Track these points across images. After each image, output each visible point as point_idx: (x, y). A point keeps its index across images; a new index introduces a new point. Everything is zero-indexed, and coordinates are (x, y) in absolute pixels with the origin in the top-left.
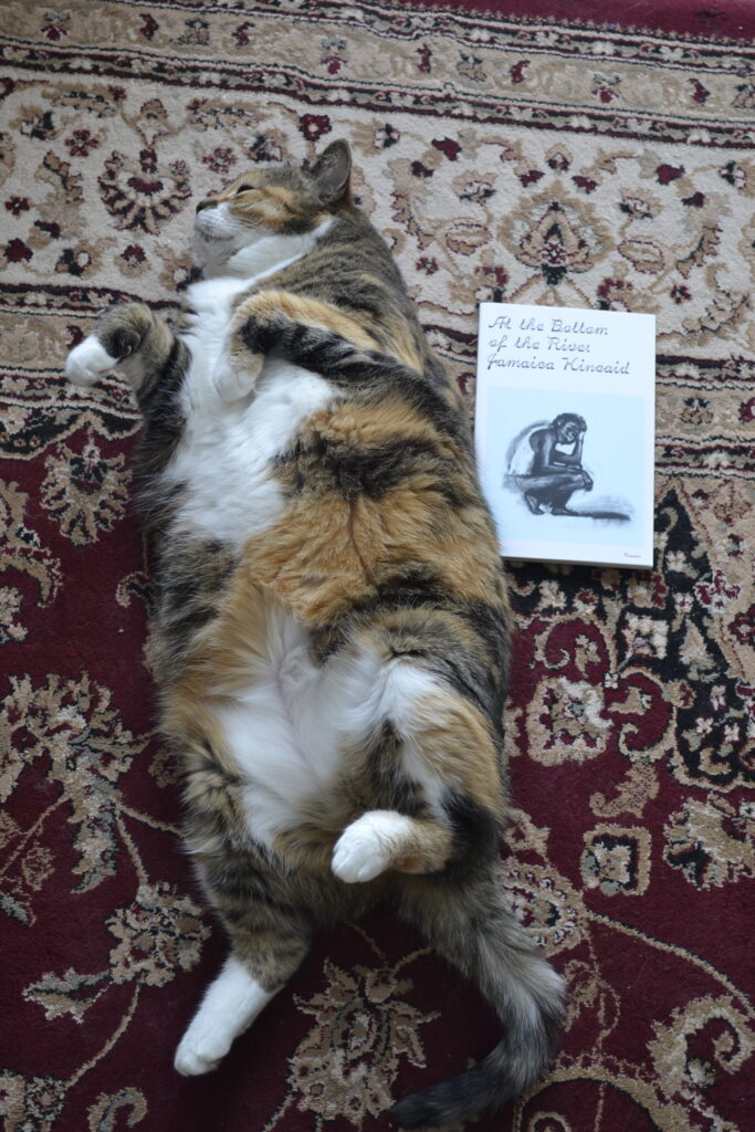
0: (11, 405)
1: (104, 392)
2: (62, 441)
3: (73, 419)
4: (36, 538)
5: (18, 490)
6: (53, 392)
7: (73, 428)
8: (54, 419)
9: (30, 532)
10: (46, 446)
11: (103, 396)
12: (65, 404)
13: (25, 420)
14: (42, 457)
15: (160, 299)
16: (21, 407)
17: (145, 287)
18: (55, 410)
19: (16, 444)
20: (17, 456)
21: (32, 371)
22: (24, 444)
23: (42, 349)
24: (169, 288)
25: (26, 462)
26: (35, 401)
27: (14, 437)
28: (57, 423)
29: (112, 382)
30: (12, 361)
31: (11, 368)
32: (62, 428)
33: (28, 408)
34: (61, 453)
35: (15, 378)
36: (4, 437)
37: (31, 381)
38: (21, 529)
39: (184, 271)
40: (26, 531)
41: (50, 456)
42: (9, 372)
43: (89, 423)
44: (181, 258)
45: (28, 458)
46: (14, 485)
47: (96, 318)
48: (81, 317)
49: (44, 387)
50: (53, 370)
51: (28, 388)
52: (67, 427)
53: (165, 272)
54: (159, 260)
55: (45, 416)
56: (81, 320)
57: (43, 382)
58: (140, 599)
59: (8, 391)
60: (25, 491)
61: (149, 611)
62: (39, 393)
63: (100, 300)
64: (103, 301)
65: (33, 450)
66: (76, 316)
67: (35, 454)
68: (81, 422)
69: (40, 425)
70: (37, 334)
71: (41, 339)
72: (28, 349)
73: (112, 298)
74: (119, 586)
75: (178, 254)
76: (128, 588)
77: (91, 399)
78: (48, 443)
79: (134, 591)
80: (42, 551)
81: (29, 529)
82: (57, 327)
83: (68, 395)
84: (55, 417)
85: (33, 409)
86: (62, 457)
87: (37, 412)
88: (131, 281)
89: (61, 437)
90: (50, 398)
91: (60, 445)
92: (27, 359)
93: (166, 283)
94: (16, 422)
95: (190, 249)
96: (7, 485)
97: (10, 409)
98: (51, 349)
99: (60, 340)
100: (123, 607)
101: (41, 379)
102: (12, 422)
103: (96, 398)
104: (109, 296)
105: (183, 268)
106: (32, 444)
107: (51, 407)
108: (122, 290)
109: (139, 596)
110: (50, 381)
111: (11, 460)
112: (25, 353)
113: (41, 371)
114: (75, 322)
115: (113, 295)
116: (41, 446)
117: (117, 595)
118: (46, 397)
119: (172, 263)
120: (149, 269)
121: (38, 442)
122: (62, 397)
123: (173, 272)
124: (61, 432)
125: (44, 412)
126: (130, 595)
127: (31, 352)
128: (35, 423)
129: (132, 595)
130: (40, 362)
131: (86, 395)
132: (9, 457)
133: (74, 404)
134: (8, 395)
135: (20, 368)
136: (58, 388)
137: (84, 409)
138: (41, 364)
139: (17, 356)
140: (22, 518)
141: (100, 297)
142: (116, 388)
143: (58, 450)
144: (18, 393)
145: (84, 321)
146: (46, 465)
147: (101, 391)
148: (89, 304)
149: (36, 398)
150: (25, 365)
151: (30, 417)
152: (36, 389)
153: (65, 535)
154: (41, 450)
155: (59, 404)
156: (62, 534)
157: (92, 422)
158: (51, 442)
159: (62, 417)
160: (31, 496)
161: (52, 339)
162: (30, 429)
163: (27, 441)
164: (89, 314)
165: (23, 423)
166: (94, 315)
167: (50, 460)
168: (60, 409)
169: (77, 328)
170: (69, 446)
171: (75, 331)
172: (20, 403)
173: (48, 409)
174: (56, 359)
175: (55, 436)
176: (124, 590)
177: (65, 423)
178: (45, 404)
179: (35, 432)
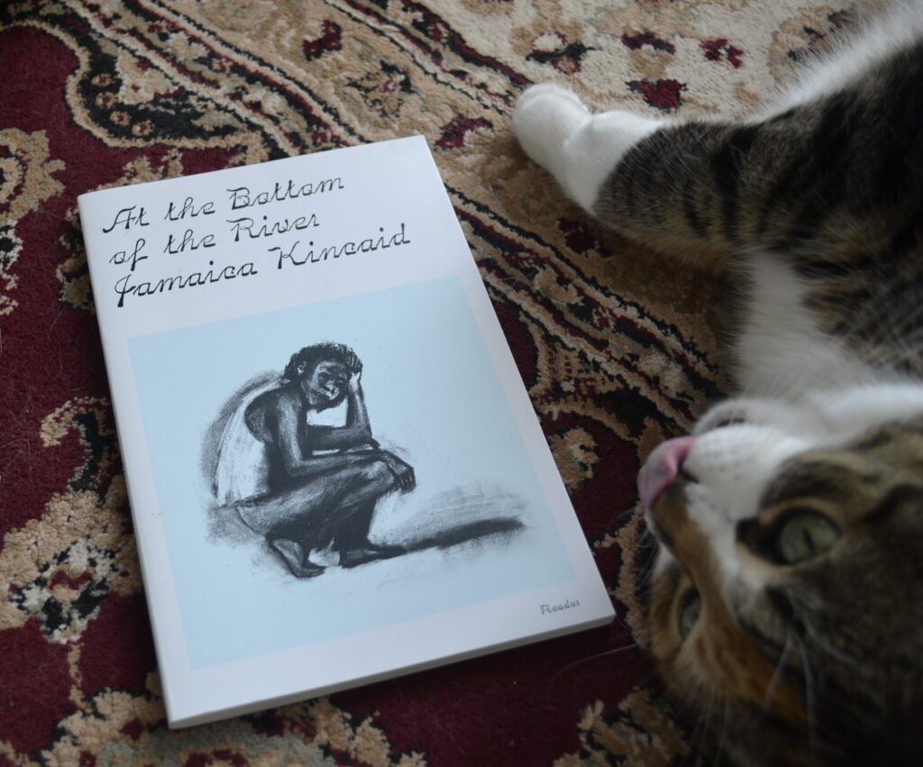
0: (157, 68)
1: (305, 124)
2: (181, 150)
3: (226, 131)
4: (14, 255)
5: (56, 175)
6: (227, 85)
7: (214, 142)
8: (198, 115)
9: (14, 240)
10: (152, 142)
11: (297, 128)
12: (232, 106)
13: (157, 96)
14: (132, 154)
15: (493, 55)
16: (166, 76)
17: (482, 32)
18: (211, 105)
19: (114, 117)
20: (99, 133)
21: (224, 43)
22: (125, 123)
23: (265, 28)
24: (517, 50)
25: (105, 145)
26: (194, 80)
27: (120, 107)
28: (197, 123)
29: (327, 117)
30: (211, 20)
31: (200, 27)
32: (200, 132)
33: (175, 84)
34: (166, 163)
35: (193, 39)
36: (106, 100)
37: (213, 54)
38: (6, 228)
39: (559, 41)
40: (11, 234)
41: (145, 158)
42: (193, 30)
43: (245, 148)
44: (567, 23)
45: (112, 143)
46: (59, 165)
47: (375, 31)
48: (355, 19)
49: (223, 69)
50: (255, 58)
51: (200, 60)
52: (206, 135)
53: (530, 29)
54: (532, 12)
55: (189, 106)
56: (350, 21)
57: (228, 65)
58: (81, 448)
59: (169, 50)
60: (65, 184)
61: (77, 477)
62: (208, 74)
63: (402, 14)
64: (405, 19)
65: (130, 136)
66: (349, 15)
67: (128, 144)
68: (232, 141)
69: (172, 112)
70: (275, 8)
71: (275, 15)
72: (243, 18)
73: (421, 20)
74: (67, 405)
75: (566, 19)
76: (78, 418)
77: (276, 121)
78: (160, 140)
79: (82, 428)
80: (5, 276)
81: (17, 235)
82: (309, 14)
83: (247, 98)
84: (202, 114)
85: (182, 88)
86: (161, 168)
87: (182, 94)
88: (469, 15)
89: (187, 143)
90: (218, 87)
91: (173, 152)
92: (232, 29)
93: (519, 42)
94: (142, 91)
95: (590, 21)
96: (48, 160)
97: (149, 71)
98: (278, 34)
99: (301, 30)
100: (42, 442)
101: (228, 60)
102: (136, 88)
103: (283, 124)
104: (419, 16)
105: (562, 37)
106: (137, 129)
107: (207, 100)
108: (445, 18)
109: (82, 441)
110: (239, 69)
111: (88, 132)
112: (235, 21)
113: (238, 51)
114: (339, 20)
115: (424, 17)
116: (146, 139)
117: (50, 417)
118: (215, 84)
119: (548, 24)
120: (507, 14)
121: (146, 132)
122: (236, 96)
123: (542, 34)
124: (190, 136)
125: (192, 100)
126: (71, 430)
127: (246, 23)
128: (167, 105)
129: (73, 433)
130: (248, 41)
131: (273, 113)
132: (86, 127)
133: (244, 113)
134: (164, 55)
135: (211, 33)
136: (241, 81)
137: (253, 127)
138: (245, 42)
139: (223, 19)
140: (23, 214)
141: (405, 10)
142: (326, 126)
143: (165, 158)
144: (181, 59)
145: (357, 25)
146: (129, 166)
147: (301, 118)
148: (381, 12)
149: (198, 78)
150: (220, 33)
151: (167, 95)
152: (210, 68)
153: (59, 275)
154: (140, 143)
155: (225, 102)
156: (58, 271)
157: (250, 150)
158: (165, 141)
159: (210, 120)
160: (66, 193)
161: (290, 24)
162: (152, 108)
163: (133, 122)
164: (372, 21)
165: (151, 97)
166: (377, 26)
167: (143, 163)
168: (218, 107)
169: (338, 29)
170: (183, 160)
171: (332, 30)
172: (172, 71)
173: (202, 99)
174: (273, 48)
175: (177, 136)
176: (69, 416)
177: (208, 128)
178: (203, 91)
179: (154, 117)
